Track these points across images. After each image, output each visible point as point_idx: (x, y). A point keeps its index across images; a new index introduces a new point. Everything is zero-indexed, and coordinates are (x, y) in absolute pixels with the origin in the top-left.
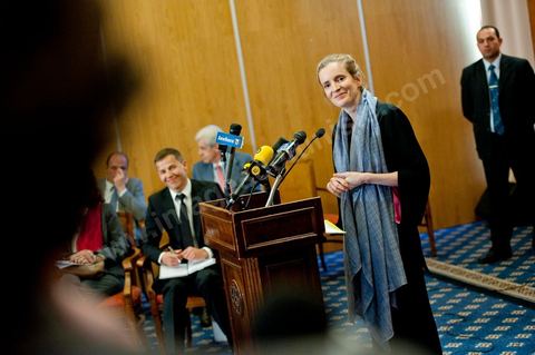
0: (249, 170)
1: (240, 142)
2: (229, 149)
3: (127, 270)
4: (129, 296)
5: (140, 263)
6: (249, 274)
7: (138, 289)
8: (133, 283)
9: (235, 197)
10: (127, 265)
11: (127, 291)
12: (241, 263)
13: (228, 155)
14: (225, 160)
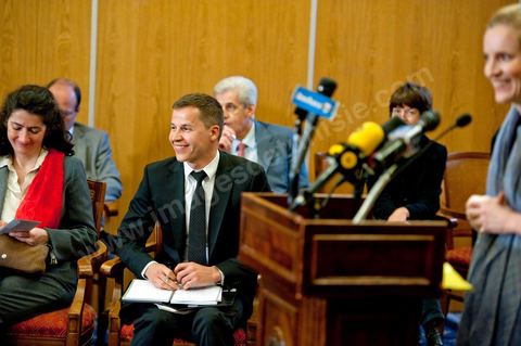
0: (338, 157)
1: (331, 110)
2: (311, 117)
3: (83, 276)
4: (77, 318)
5: (106, 267)
6: (307, 323)
7: (91, 310)
8: (87, 299)
9: (307, 195)
10: (85, 267)
11: (75, 309)
12: (297, 303)
13: (307, 127)
14: (300, 132)
